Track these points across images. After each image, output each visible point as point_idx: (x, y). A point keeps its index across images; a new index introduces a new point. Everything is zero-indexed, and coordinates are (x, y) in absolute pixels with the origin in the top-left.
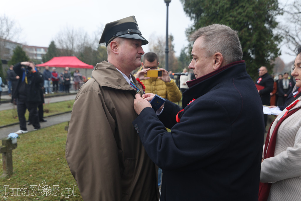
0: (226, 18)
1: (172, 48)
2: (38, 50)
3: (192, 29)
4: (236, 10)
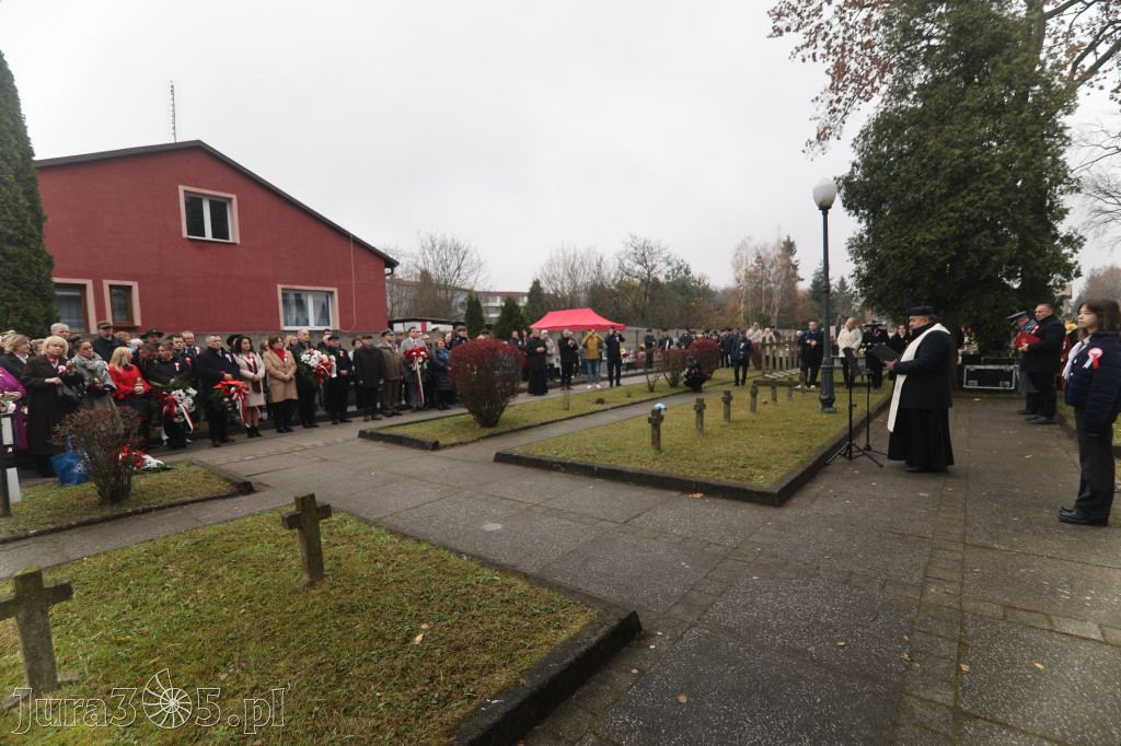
0: (940, 215)
1: (792, 270)
2: (490, 298)
3: (861, 237)
4: (963, 197)
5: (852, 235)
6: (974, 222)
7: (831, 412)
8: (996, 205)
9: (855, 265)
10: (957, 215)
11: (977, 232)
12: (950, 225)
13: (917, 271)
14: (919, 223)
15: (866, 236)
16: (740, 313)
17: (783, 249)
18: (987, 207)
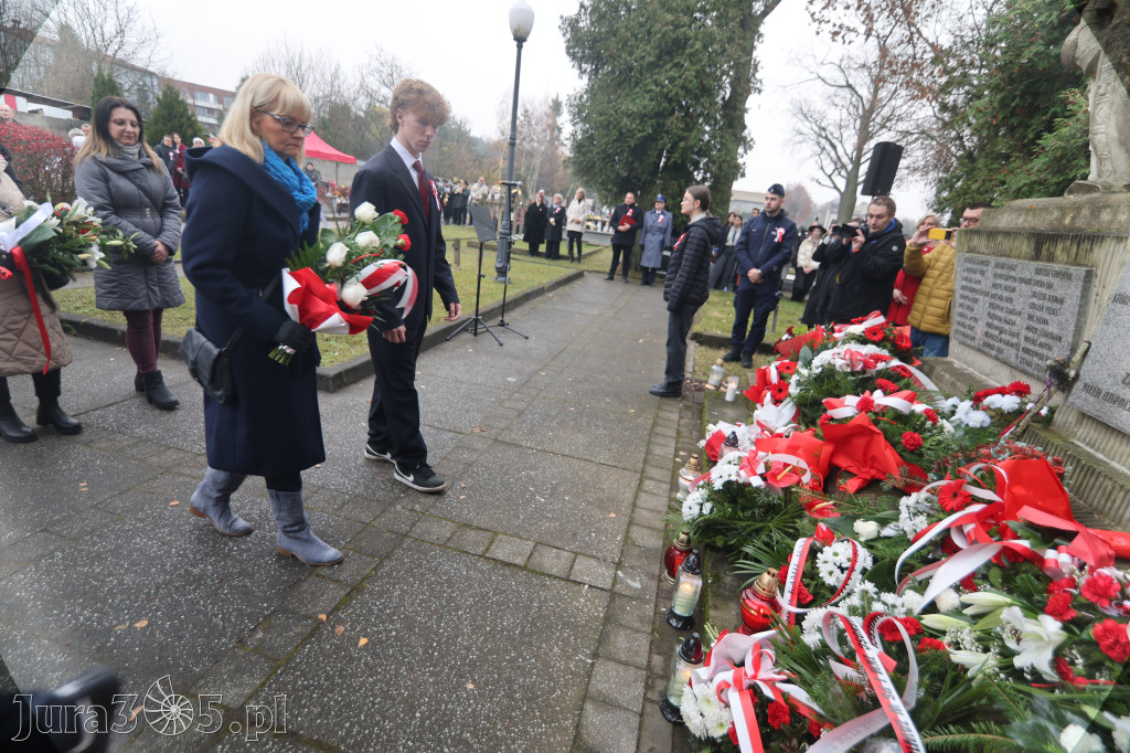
0: (645, 85)
1: (556, 132)
2: (198, 94)
3: (581, 97)
4: (666, 71)
5: (572, 92)
6: (670, 101)
7: (502, 282)
8: (690, 86)
9: (572, 128)
10: (658, 89)
11: (673, 112)
12: (652, 100)
13: (619, 144)
14: (627, 91)
15: (585, 97)
16: (497, 169)
17: (551, 107)
18: (683, 87)
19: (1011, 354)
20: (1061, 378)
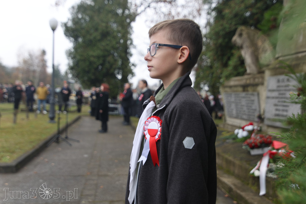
6: (107, 52)
17: (41, 53)
19: (245, 117)
20: (261, 118)
